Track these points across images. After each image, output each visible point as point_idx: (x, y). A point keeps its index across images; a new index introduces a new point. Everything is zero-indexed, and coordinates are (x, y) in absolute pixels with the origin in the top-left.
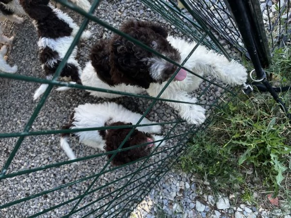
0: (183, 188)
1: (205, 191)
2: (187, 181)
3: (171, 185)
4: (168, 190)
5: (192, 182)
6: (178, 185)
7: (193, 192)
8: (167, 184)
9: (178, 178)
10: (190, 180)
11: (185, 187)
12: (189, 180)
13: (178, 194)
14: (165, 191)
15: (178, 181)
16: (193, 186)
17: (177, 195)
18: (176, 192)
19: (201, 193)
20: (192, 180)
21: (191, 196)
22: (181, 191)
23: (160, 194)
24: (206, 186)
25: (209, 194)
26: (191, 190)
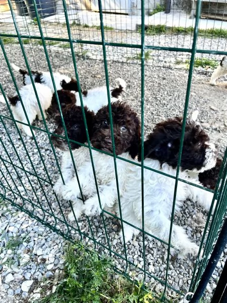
0: (47, 262)
1: (45, 289)
2: (55, 265)
3: (50, 247)
4: (44, 244)
5: (55, 272)
6: (51, 255)
7: (42, 274)
8: (50, 243)
9: (58, 255)
10: (56, 269)
11: (48, 265)
12: (56, 267)
13: (41, 257)
14: (43, 241)
15: (54, 256)
16: (50, 273)
17: (39, 256)
18: (42, 255)
19: (42, 284)
20: (57, 271)
21: (38, 273)
22: (44, 260)
23: (40, 237)
24: (51, 288)
25: (41, 293)
26: (46, 272)
